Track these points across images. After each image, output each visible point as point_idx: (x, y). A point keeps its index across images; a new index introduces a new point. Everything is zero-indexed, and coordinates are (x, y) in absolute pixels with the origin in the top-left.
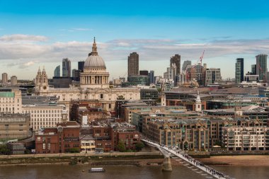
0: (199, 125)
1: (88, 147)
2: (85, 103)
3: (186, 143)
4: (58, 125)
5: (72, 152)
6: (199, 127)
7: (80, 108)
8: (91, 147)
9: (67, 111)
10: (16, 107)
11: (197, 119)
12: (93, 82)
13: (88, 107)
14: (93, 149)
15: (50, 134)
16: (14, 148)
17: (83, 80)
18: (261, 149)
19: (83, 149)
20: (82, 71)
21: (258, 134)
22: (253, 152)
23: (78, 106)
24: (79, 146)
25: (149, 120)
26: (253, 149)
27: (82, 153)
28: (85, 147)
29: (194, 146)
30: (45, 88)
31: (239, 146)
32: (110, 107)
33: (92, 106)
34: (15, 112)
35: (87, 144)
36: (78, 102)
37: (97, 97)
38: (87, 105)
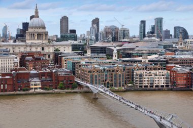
1: (36, 87)
2: (30, 54)
3: (108, 83)
4: (12, 71)
5: (24, 91)
6: (117, 71)
7: (27, 58)
8: (38, 86)
9: (18, 60)
11: (116, 65)
12: (36, 38)
13: (34, 57)
14: (39, 88)
15: (6, 77)
17: (28, 37)
18: (162, 86)
19: (32, 88)
20: (27, 30)
21: (160, 75)
22: (157, 88)
23: (25, 56)
24: (29, 86)
25: (80, 66)
26: (157, 86)
27: (31, 91)
29: (114, 85)
31: (146, 85)
32: (49, 57)
33: (36, 56)
35: (35, 85)
36: (25, 53)
37: (39, 49)
38: (33, 56)
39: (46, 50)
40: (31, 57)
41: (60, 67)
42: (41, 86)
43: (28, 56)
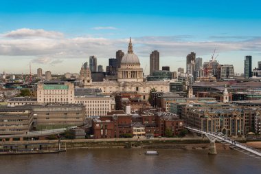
0: (235, 114)
1: (139, 133)
2: (127, 95)
3: (224, 130)
4: (109, 113)
5: (126, 137)
7: (123, 99)
8: (142, 133)
9: (114, 102)
10: (69, 98)
11: (231, 109)
12: (129, 76)
13: (130, 99)
14: (143, 135)
16: (77, 133)
17: (120, 75)
19: (135, 135)
20: (120, 67)
23: (121, 97)
24: (131, 131)
25: (188, 109)
27: (134, 138)
28: (136, 133)
29: (231, 133)
30: (89, 81)
32: (144, 98)
33: (133, 97)
34: (69, 103)
35: (138, 131)
36: (120, 94)
37: (134, 89)
38: (128, 97)
39: (141, 90)
40: (127, 99)
42: (145, 133)
43: (124, 96)
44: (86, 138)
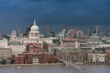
0: (79, 53)
1: (36, 61)
3: (74, 60)
4: (23, 53)
5: (30, 63)
6: (79, 54)
7: (30, 46)
10: (5, 46)
11: (78, 51)
12: (34, 36)
13: (33, 46)
14: (37, 62)
15: (21, 56)
16: (7, 62)
17: (30, 35)
18: (103, 62)
19: (34, 62)
21: (102, 56)
22: (100, 63)
23: (29, 45)
24: (32, 61)
25: (58, 51)
26: (100, 62)
27: (33, 64)
28: (34, 61)
29: (77, 61)
30: (15, 38)
31: (94, 61)
32: (41, 46)
33: (35, 45)
34: (5, 48)
36: (29, 44)
37: (36, 42)
39: (39, 42)
40: (32, 46)
41: (48, 51)
42: (38, 61)
43: (31, 45)
44: (11, 64)
